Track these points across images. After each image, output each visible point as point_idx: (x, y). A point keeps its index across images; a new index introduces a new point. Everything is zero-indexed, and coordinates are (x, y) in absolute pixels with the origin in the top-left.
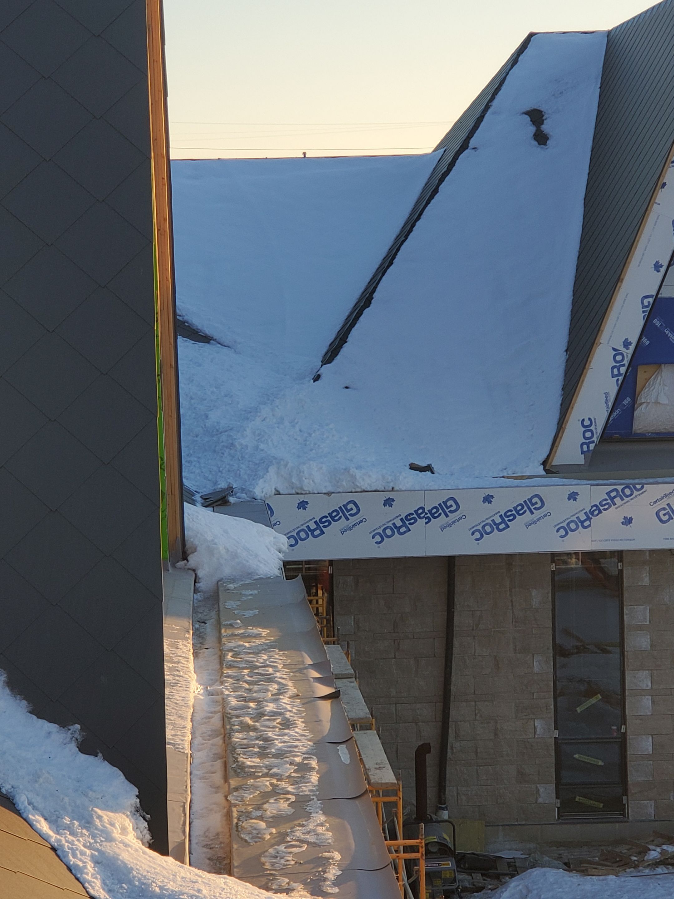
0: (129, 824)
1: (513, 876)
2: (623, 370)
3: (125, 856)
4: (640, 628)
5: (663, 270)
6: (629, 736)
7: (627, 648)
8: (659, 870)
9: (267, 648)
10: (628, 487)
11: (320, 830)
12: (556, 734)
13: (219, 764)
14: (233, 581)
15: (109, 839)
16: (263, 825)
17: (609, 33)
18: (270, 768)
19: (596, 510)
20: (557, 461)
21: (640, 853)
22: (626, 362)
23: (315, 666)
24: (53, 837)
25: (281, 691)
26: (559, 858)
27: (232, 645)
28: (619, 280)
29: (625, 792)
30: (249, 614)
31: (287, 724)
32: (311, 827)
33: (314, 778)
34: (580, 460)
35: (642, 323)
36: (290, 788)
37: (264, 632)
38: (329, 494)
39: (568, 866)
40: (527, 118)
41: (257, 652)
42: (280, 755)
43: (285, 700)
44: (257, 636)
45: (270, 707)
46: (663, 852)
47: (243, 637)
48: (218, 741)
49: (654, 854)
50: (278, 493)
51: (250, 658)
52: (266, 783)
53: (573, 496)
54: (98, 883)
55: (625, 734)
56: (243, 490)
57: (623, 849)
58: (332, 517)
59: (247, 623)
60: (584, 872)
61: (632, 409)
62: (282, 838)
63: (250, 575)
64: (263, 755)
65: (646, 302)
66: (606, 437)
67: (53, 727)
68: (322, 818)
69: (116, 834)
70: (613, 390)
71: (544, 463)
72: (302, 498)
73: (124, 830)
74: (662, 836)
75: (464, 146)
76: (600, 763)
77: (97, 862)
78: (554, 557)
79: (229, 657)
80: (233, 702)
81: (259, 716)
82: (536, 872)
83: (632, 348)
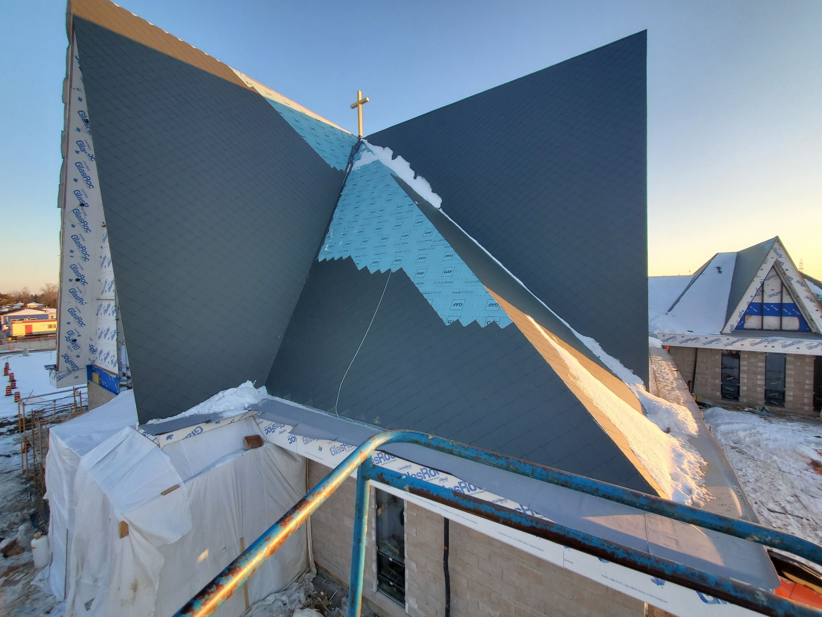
0: (642, 387)
1: (710, 407)
2: (742, 316)
3: (642, 392)
4: (744, 366)
5: (753, 297)
6: (741, 386)
7: (741, 369)
8: (748, 413)
9: (661, 360)
10: (742, 338)
11: (678, 393)
12: (721, 383)
13: (654, 379)
14: (652, 348)
15: (639, 389)
16: (665, 391)
17: (738, 253)
18: (665, 381)
19: (734, 342)
20: (723, 332)
21: (743, 409)
22: (743, 314)
23: (672, 365)
24: (629, 386)
25: (665, 368)
26: (721, 406)
27: (654, 359)
28: (741, 299)
29: (739, 396)
30: (656, 354)
31: (667, 374)
32: (676, 393)
33: (675, 384)
34: (730, 332)
35: (747, 307)
36: (670, 385)
37: (660, 358)
38: (670, 334)
39: (724, 408)
40: (716, 268)
41: (659, 361)
42: (667, 379)
43: (666, 370)
44: (659, 358)
45: (663, 371)
46: (749, 409)
47: (655, 358)
48: (653, 375)
49: (747, 409)
50: (659, 333)
51: (658, 362)
52: (665, 384)
53: (728, 339)
54: (637, 395)
55: (739, 386)
56: (652, 332)
57: (738, 407)
58: (670, 338)
59: (656, 356)
60: (728, 410)
61: (744, 323)
62: (670, 394)
63: (655, 347)
64: (663, 378)
65: (748, 303)
66: (737, 328)
67: (628, 369)
68: (678, 392)
69: (640, 388)
70: (739, 319)
71: (720, 332)
72: (664, 335)
73: (641, 388)
74: (749, 406)
75: (701, 274)
76: (733, 390)
77: (636, 391)
78: (722, 350)
79: (653, 361)
80: (656, 369)
81: (661, 372)
82: (716, 408)
83: (744, 312)
